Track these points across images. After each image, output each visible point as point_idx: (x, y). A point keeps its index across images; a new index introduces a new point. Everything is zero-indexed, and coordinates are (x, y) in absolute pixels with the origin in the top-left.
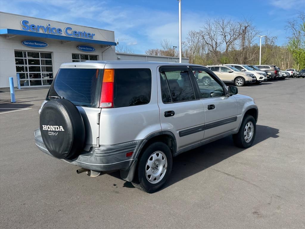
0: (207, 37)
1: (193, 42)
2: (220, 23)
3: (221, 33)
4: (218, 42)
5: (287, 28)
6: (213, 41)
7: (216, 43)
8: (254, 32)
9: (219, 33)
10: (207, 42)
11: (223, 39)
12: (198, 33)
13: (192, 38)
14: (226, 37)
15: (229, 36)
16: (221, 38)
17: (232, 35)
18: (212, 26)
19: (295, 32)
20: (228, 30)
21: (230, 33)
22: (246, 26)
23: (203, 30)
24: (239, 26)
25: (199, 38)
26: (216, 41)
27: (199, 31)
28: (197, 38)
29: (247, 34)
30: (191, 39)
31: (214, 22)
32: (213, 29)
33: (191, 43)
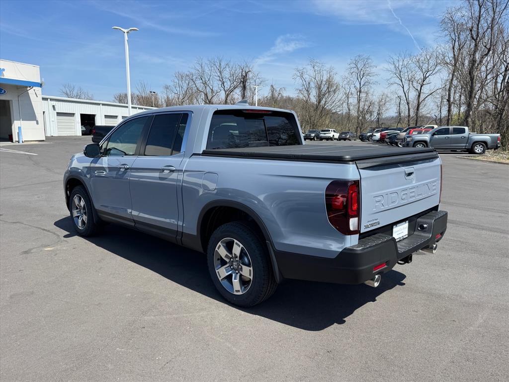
0: (199, 81)
1: (181, 88)
2: (216, 64)
3: (218, 78)
4: (215, 89)
5: (295, 76)
6: (208, 88)
7: (212, 90)
8: (258, 80)
9: (216, 78)
10: (201, 89)
11: (220, 86)
12: (187, 75)
13: (180, 83)
14: (225, 84)
15: (229, 83)
16: (217, 85)
17: (232, 82)
18: (206, 68)
19: (305, 83)
20: (226, 74)
21: (230, 78)
22: (247, 71)
23: (193, 71)
24: (241, 70)
25: (189, 83)
26: (211, 88)
27: (188, 73)
28: (187, 82)
29: (248, 81)
30: (178, 82)
31: (208, 62)
32: (206, 71)
33: (178, 89)
